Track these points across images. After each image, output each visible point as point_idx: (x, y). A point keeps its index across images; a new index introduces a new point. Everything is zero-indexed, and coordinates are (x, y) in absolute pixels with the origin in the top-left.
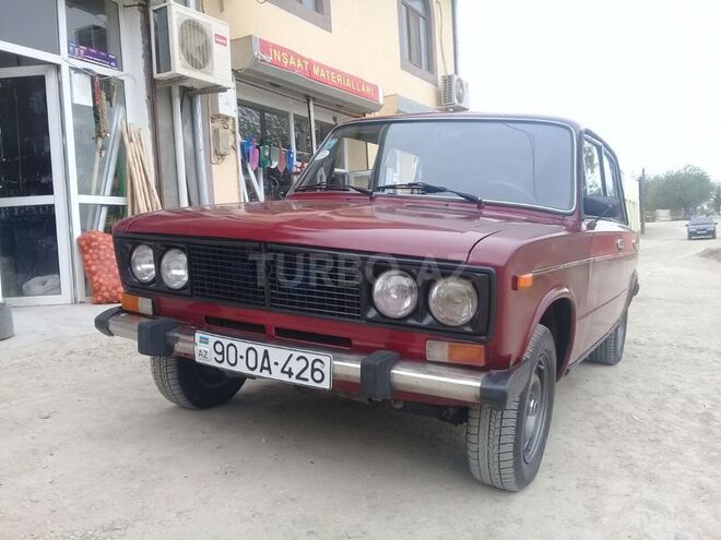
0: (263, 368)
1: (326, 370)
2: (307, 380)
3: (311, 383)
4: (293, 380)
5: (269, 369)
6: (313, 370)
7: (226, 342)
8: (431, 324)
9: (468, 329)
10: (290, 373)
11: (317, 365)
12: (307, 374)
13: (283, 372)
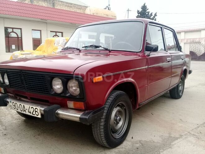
0: (24, 111)
1: (39, 111)
2: (34, 115)
3: (35, 116)
4: (31, 115)
5: (25, 111)
6: (36, 112)
7: (15, 102)
10: (30, 113)
11: (36, 110)
12: (34, 113)
13: (29, 112)
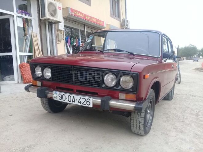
0: (73, 101)
1: (91, 102)
2: (85, 104)
3: (86, 105)
4: (81, 104)
5: (74, 101)
6: (87, 102)
7: (62, 94)
8: (120, 88)
9: (131, 90)
10: (80, 103)
11: (88, 100)
12: (85, 103)
13: (78, 102)
